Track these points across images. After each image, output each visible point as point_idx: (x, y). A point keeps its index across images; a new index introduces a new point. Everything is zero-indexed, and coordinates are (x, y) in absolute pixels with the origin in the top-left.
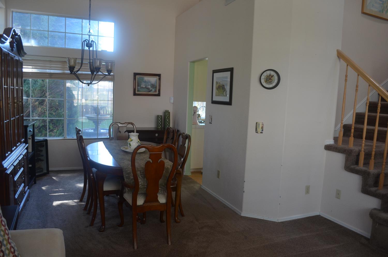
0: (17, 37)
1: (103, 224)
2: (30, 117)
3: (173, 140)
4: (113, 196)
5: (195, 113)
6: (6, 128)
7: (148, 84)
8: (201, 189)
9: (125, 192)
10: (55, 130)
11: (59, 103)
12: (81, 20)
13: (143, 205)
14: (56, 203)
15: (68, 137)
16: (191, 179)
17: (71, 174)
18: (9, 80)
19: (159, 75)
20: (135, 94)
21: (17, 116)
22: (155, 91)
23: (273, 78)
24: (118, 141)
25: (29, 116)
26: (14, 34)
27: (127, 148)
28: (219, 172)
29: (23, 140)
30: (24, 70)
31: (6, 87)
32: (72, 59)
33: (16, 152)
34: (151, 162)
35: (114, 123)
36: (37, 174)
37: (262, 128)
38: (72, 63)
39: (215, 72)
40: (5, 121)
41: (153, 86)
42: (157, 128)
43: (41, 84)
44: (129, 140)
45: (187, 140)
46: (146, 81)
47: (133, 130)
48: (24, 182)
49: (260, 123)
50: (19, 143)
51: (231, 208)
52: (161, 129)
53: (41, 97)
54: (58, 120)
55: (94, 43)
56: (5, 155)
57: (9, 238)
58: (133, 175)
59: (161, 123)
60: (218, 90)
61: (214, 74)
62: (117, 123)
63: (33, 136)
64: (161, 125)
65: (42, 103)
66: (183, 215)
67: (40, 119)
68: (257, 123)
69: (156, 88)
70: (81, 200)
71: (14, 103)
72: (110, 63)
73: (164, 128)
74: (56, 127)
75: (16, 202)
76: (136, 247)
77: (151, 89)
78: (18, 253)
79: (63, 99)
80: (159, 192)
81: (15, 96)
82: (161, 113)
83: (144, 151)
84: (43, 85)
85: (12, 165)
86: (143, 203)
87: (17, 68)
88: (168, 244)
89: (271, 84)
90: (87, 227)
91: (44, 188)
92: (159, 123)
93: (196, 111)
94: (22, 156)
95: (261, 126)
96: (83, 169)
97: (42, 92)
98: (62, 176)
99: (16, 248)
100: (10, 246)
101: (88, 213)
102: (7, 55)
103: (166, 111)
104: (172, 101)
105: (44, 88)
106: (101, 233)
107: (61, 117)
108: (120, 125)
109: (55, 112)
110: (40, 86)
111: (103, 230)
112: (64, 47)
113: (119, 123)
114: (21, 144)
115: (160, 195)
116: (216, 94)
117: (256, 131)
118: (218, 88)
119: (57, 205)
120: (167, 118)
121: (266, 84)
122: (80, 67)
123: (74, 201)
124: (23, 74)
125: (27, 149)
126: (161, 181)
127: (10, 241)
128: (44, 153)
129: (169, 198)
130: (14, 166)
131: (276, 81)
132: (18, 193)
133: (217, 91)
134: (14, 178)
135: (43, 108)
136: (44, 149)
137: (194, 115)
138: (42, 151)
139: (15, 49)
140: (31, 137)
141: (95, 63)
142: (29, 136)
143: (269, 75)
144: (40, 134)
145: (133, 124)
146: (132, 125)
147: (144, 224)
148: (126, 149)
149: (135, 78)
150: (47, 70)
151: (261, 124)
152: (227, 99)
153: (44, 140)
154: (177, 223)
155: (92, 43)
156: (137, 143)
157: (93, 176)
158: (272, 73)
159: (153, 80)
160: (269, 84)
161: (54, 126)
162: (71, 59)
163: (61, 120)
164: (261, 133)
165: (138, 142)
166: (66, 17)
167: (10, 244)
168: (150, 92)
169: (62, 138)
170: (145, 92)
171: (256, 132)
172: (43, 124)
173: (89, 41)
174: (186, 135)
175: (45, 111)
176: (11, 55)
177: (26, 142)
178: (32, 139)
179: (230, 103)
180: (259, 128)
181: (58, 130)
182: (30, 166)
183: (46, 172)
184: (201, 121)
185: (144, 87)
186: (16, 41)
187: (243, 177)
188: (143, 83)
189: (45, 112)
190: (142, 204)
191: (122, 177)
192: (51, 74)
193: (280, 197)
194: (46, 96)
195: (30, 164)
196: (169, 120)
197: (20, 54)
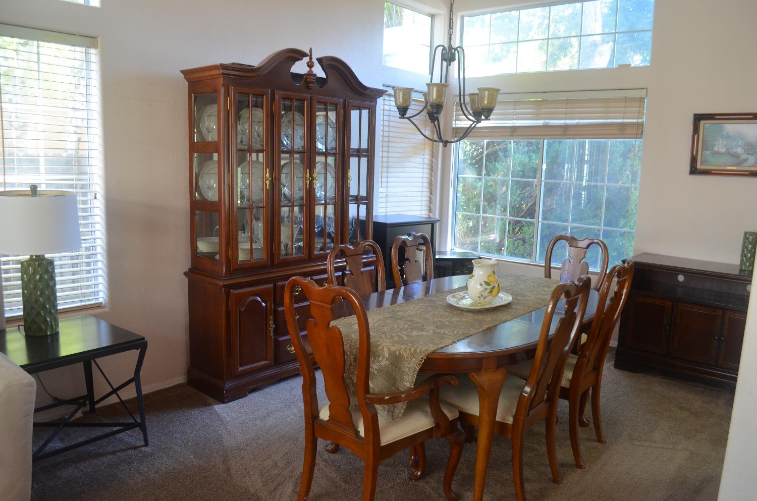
7: (734, 144)
20: (694, 171)
34: (315, 323)
41: (752, 148)
46: (729, 134)
62: (565, 238)
77: (745, 156)
86: (328, 420)
146: (599, 245)
149: (696, 130)
168: (739, 164)
170: (724, 164)
185: (724, 150)
188: (721, 140)
192: (514, 129)
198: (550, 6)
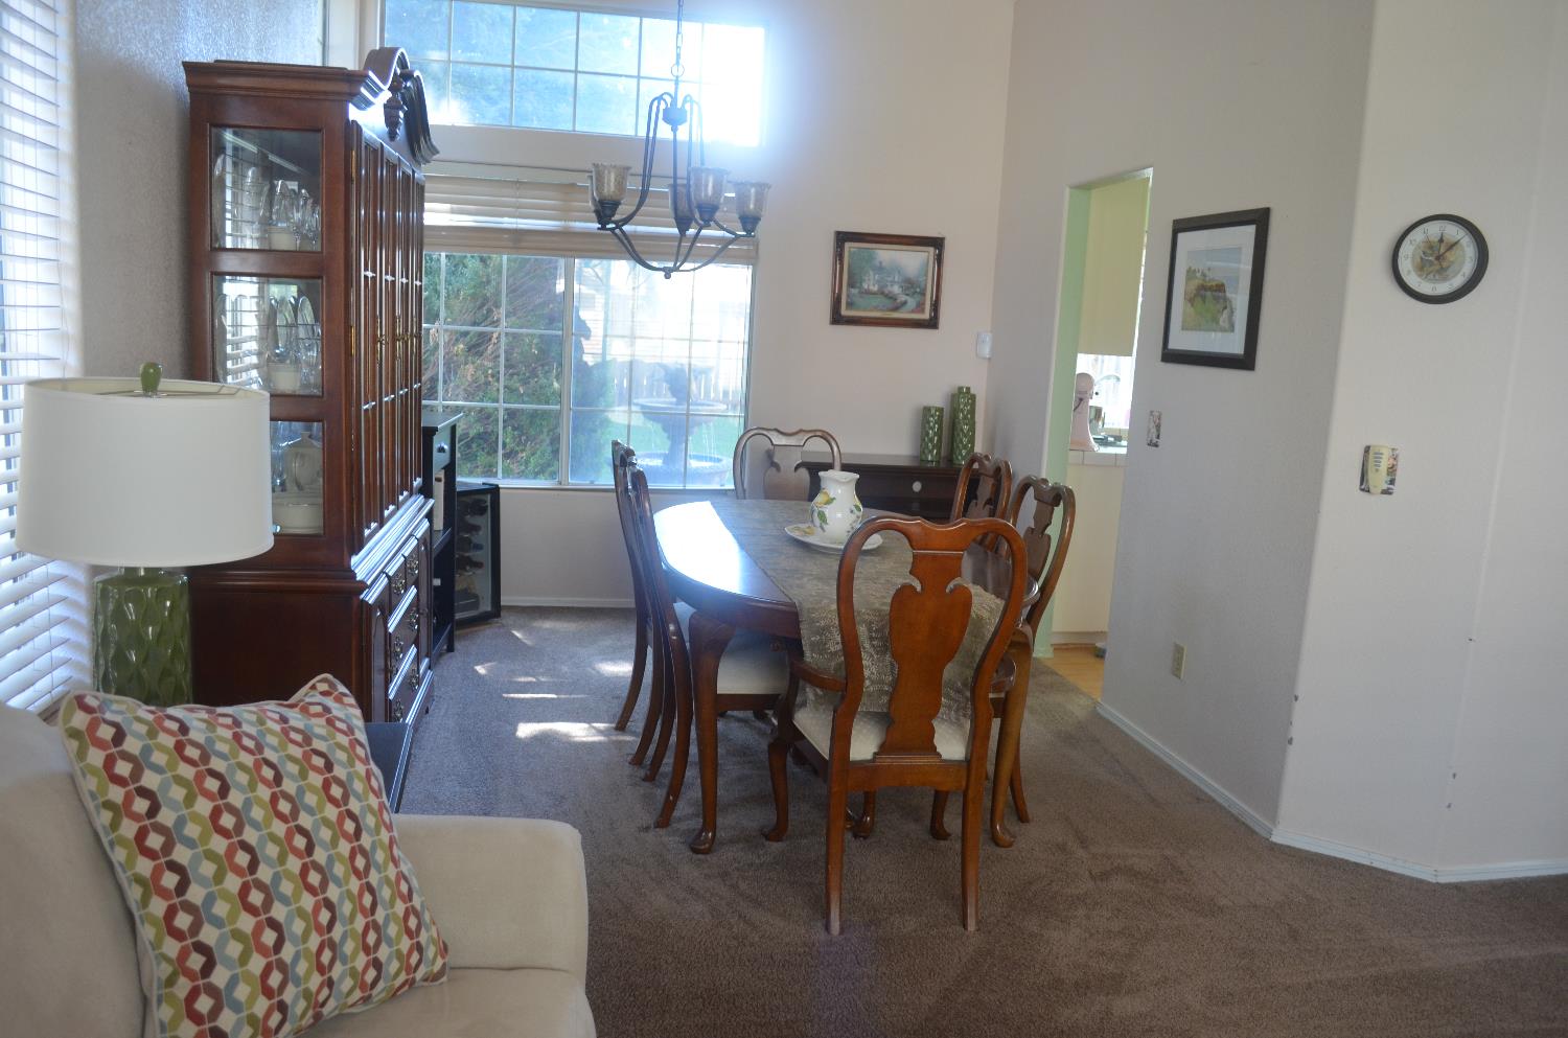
0: (409, 84)
1: (710, 823)
2: (436, 399)
3: (996, 507)
4: (739, 720)
5: (1081, 400)
6: (367, 432)
7: (889, 279)
8: (1096, 717)
9: (804, 704)
10: (522, 451)
11: (541, 351)
12: (636, 20)
13: (873, 760)
14: (525, 730)
15: (573, 482)
16: (1054, 673)
17: (581, 622)
18: (382, 256)
19: (937, 243)
20: (837, 319)
21: (401, 389)
22: (920, 307)
23: (1453, 252)
24: (771, 501)
25: (433, 394)
26: (399, 71)
27: (807, 530)
28: (1179, 651)
29: (418, 482)
30: (430, 219)
31: (370, 274)
32: (609, 173)
33: (393, 525)
34: (919, 588)
35: (756, 431)
36: (458, 616)
37: (1392, 470)
38: (610, 188)
39: (1182, 226)
40: (365, 404)
41: (911, 286)
42: (920, 458)
43: (476, 273)
44: (820, 498)
45: (1059, 511)
46: (884, 264)
47: (830, 461)
48: (417, 643)
49: (1384, 451)
50: (405, 493)
51: (1226, 805)
52: (938, 462)
53: (474, 324)
54: (534, 415)
55: (695, 107)
56: (363, 532)
57: (392, 841)
58: (842, 637)
59: (940, 440)
60: (1192, 305)
61: (1181, 236)
62: (765, 432)
63: (450, 470)
64: (938, 446)
65: (477, 346)
66: (1022, 817)
67: (470, 409)
68: (1367, 450)
69: (923, 294)
70: (621, 726)
71: (395, 339)
72: (753, 185)
73: (950, 460)
74: (526, 441)
75: (390, 713)
76: (835, 926)
77: (903, 298)
78: (422, 903)
79: (560, 333)
80: (940, 715)
81: (398, 311)
82: (937, 399)
83: (879, 547)
84: (484, 280)
85: (382, 572)
86: (875, 754)
87: (406, 211)
88: (965, 926)
89: (1445, 279)
90: (647, 829)
91: (481, 670)
92: (931, 440)
93: (1086, 392)
94: (413, 543)
95: (1385, 464)
96: (633, 606)
97: (480, 308)
98: (546, 629)
99: (415, 883)
100: (397, 874)
101: (651, 778)
102: (376, 153)
103: (960, 389)
104: (986, 351)
105: (489, 291)
106: (700, 856)
107: (547, 403)
108: (778, 440)
109: (525, 382)
110: (473, 283)
111: (707, 845)
112: (571, 129)
113: (775, 433)
114: (411, 495)
115: (943, 727)
116: (1184, 321)
117: (1362, 484)
118: (1195, 296)
119: (532, 738)
120: (965, 418)
121: (1419, 279)
122: (634, 208)
123: (594, 728)
124: (426, 233)
125: (429, 516)
126: (950, 671)
127: (396, 852)
128: (483, 537)
129: (976, 740)
130: (387, 576)
131: (1468, 268)
132: (397, 680)
133: (1191, 310)
134: (385, 623)
135: (482, 365)
136: (484, 521)
137: (1079, 410)
138: (476, 528)
139: (401, 131)
140: (442, 475)
141: (698, 186)
142: (438, 472)
143: (1436, 240)
144: (469, 465)
145: (829, 438)
146: (825, 439)
147: (865, 838)
148: (806, 533)
149: (839, 255)
150: (506, 219)
151: (1386, 453)
152: (1235, 345)
153: (487, 487)
154: (997, 844)
155: (687, 107)
156: (852, 512)
157: (679, 632)
158: (1453, 232)
159: (913, 261)
160: (1434, 281)
161: (520, 437)
162: (606, 172)
163: (545, 412)
164: (1387, 492)
165: (854, 509)
166: (579, 8)
167: (396, 862)
168: (896, 309)
169: (547, 482)
170: (876, 308)
171: (1363, 490)
172: (482, 430)
173: (674, 99)
174: (1053, 488)
175: (490, 379)
176: (389, 152)
177: (426, 491)
178: (445, 483)
179: (1245, 361)
180: (1377, 470)
181: (533, 454)
182: (437, 582)
183: (489, 609)
184: (1106, 438)
185: (875, 289)
186: (403, 99)
187: (1292, 678)
188: (872, 274)
189: (487, 383)
190: (869, 756)
191: (794, 645)
192: (518, 235)
193: (1454, 776)
194: (498, 320)
195: (436, 577)
196: (973, 429)
197: (417, 154)
198: (578, 11)
